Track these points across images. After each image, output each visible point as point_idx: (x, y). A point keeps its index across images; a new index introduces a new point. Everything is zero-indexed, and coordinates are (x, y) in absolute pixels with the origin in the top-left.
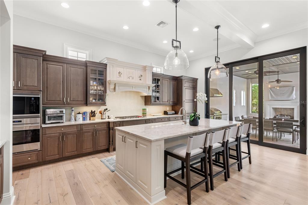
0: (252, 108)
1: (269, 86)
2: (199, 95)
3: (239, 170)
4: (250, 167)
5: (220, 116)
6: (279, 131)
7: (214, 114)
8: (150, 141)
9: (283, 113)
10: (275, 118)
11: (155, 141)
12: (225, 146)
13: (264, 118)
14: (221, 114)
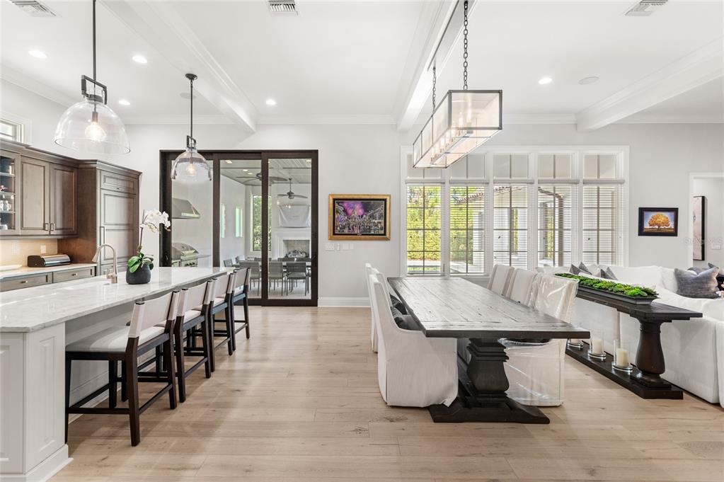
0: (254, 240)
1: (278, 203)
2: (152, 215)
3: (230, 354)
4: (248, 343)
5: (194, 261)
6: (289, 278)
7: (182, 257)
8: (22, 333)
9: (296, 249)
10: (286, 258)
11: (38, 330)
12: (207, 313)
13: (270, 259)
14: (197, 255)
